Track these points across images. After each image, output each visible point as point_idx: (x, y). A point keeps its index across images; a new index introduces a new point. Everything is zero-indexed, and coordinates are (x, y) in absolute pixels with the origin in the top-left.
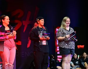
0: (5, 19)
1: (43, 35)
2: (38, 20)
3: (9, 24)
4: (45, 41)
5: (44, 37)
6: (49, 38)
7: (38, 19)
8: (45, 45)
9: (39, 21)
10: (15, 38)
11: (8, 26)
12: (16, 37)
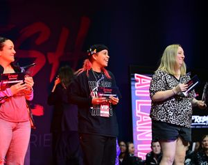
0: (4, 48)
1: (100, 90)
2: (95, 51)
3: (13, 60)
4: (107, 107)
5: (103, 96)
6: (117, 100)
7: (93, 50)
8: (108, 116)
9: (96, 54)
10: (31, 97)
11: (12, 65)
12: (32, 95)
